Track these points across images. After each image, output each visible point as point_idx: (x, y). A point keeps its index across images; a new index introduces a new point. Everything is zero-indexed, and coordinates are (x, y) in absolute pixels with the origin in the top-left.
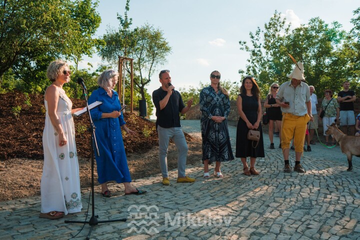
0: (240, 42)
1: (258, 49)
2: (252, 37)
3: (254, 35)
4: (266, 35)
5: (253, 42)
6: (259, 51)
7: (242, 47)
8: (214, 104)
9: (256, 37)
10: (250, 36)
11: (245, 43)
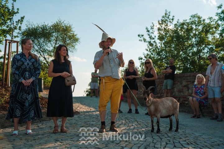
0: (139, 36)
1: (153, 40)
2: (148, 31)
3: (149, 29)
4: (159, 29)
5: (149, 35)
6: (155, 42)
7: (141, 39)
8: (24, 68)
9: (151, 31)
10: (146, 30)
11: (142, 36)
